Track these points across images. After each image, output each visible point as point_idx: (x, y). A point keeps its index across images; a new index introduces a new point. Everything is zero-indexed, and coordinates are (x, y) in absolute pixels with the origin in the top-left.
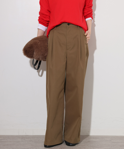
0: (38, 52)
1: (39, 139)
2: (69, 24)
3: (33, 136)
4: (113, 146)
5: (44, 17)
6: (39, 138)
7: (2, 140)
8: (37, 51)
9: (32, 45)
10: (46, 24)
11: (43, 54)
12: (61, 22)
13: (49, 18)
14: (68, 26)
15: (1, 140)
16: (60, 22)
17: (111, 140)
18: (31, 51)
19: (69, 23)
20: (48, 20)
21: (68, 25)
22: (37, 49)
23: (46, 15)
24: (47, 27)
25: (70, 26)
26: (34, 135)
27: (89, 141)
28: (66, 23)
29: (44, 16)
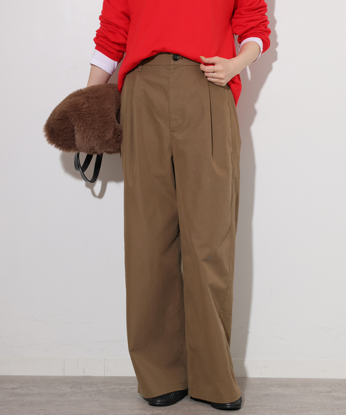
0: (85, 131)
1: (121, 387)
2: (176, 56)
3: (105, 378)
4: (338, 409)
5: (111, 32)
6: (121, 385)
7: (17, 388)
8: (82, 129)
9: (64, 111)
10: (115, 52)
11: (99, 136)
12: (153, 51)
13: (125, 34)
14: (172, 62)
15: (15, 389)
16: (151, 50)
17: (329, 392)
18: (66, 130)
19: (178, 55)
20: (121, 40)
21: (175, 60)
22: (80, 124)
23: (117, 27)
24: (116, 63)
25: (181, 62)
26: (108, 374)
27: (268, 395)
28: (169, 53)
29: (112, 29)
